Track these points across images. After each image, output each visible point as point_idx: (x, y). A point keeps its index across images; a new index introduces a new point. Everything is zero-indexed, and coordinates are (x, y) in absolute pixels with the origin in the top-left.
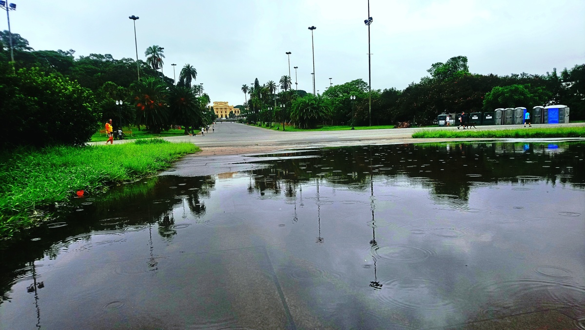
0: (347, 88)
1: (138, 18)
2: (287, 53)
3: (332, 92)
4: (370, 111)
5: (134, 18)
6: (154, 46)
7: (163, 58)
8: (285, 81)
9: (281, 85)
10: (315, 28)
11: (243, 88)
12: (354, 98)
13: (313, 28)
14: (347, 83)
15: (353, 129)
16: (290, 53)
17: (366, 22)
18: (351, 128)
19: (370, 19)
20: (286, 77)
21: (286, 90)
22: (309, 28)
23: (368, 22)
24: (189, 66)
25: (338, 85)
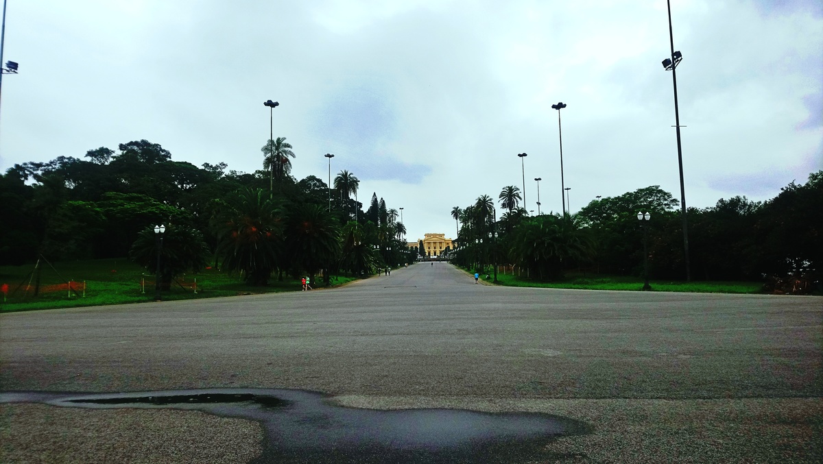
0: (629, 203)
1: (277, 104)
2: (520, 155)
3: (596, 209)
4: (686, 248)
5: (271, 104)
6: (279, 139)
7: (290, 158)
8: (510, 196)
9: (502, 202)
10: (565, 106)
11: (453, 212)
12: (648, 217)
13: (560, 106)
14: (628, 193)
15: (647, 288)
16: (525, 155)
17: (666, 63)
18: (642, 285)
19: (677, 55)
20: (511, 189)
21: (510, 210)
22: (554, 107)
23: (671, 63)
24: (346, 173)
25: (609, 198)
